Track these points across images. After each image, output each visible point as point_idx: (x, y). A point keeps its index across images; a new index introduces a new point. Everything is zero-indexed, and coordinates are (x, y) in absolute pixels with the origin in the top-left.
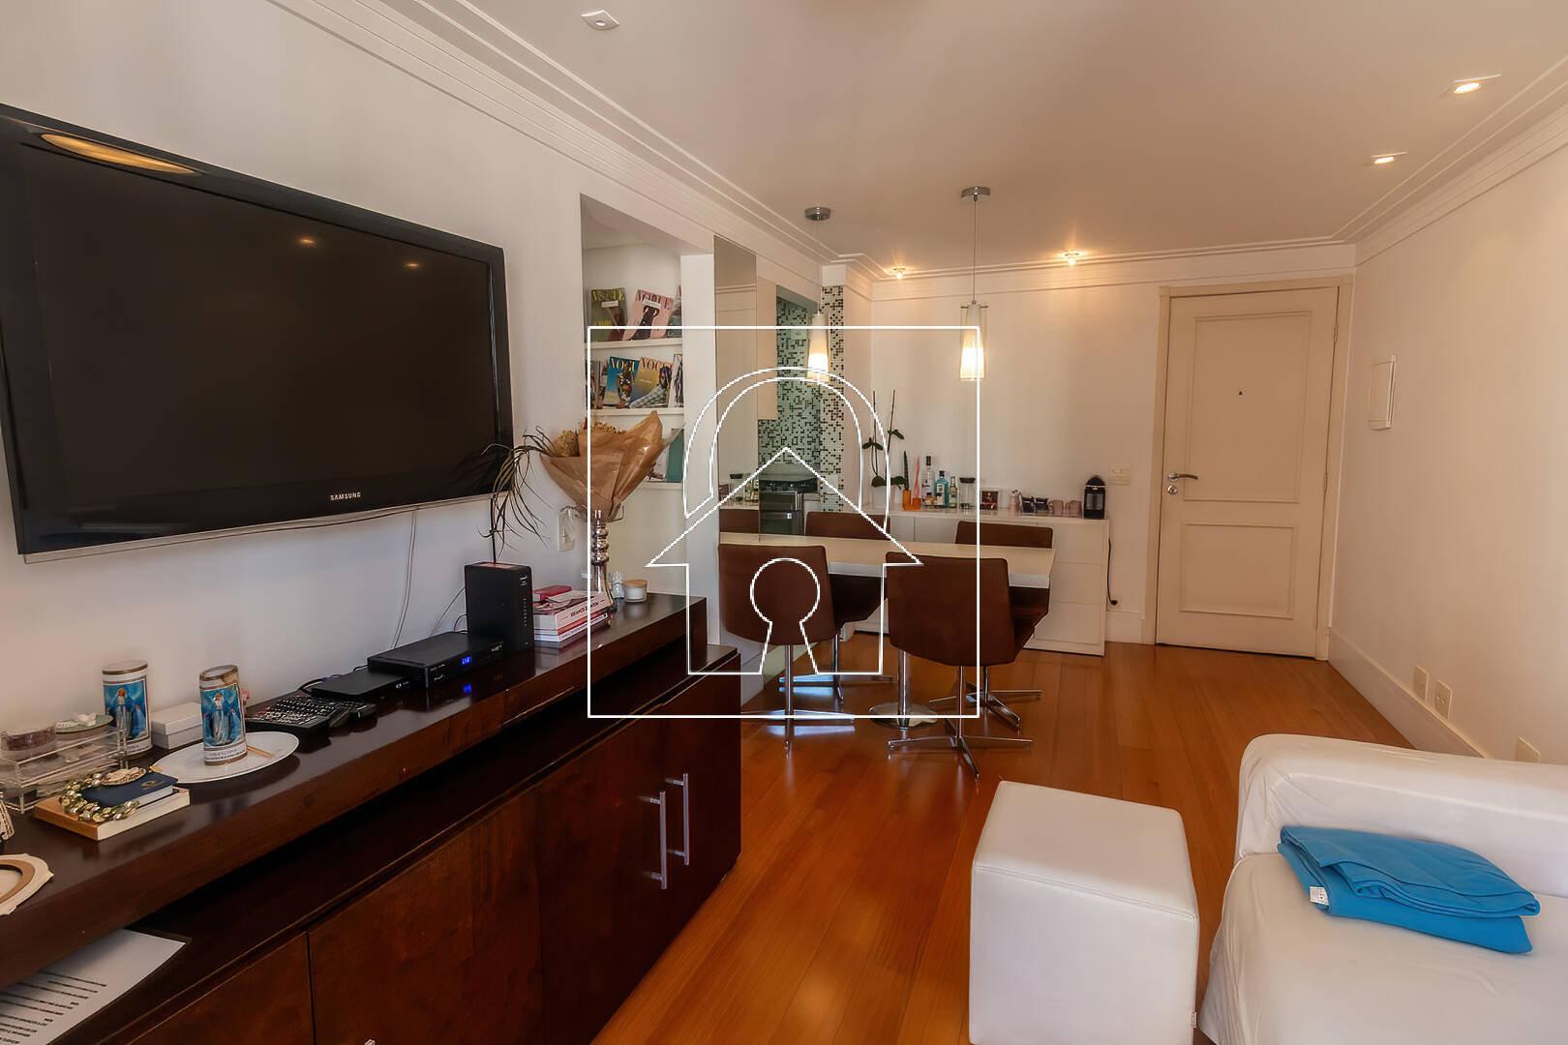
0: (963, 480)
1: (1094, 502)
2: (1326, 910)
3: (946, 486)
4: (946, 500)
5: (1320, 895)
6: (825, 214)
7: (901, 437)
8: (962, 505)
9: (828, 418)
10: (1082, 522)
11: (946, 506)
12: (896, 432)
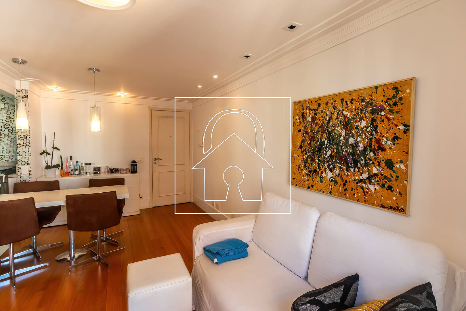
0: (86, 164)
1: (134, 168)
2: (217, 263)
3: (79, 167)
4: (80, 171)
5: (216, 260)
6: (24, 62)
7: (59, 150)
8: (87, 173)
9: (22, 143)
10: (130, 175)
11: (80, 174)
12: (56, 148)
